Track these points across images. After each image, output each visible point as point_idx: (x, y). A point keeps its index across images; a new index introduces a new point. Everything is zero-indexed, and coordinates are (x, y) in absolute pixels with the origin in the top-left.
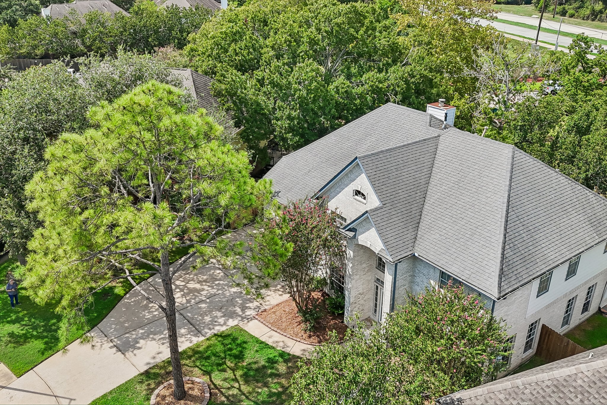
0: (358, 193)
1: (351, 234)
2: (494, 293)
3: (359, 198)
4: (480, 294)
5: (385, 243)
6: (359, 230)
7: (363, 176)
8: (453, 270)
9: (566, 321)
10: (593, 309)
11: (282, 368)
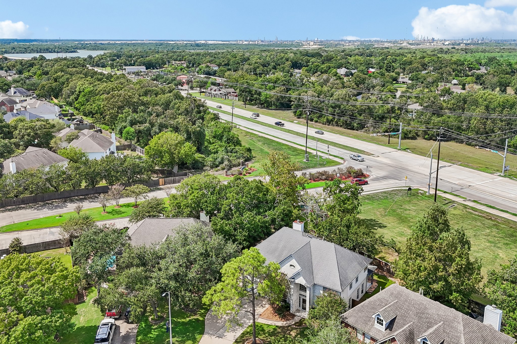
0: (291, 265)
1: (293, 280)
2: (341, 290)
3: (292, 267)
4: (336, 291)
5: (306, 281)
6: (295, 278)
7: (294, 260)
8: (327, 286)
9: (358, 298)
10: (364, 292)
11: (279, 330)
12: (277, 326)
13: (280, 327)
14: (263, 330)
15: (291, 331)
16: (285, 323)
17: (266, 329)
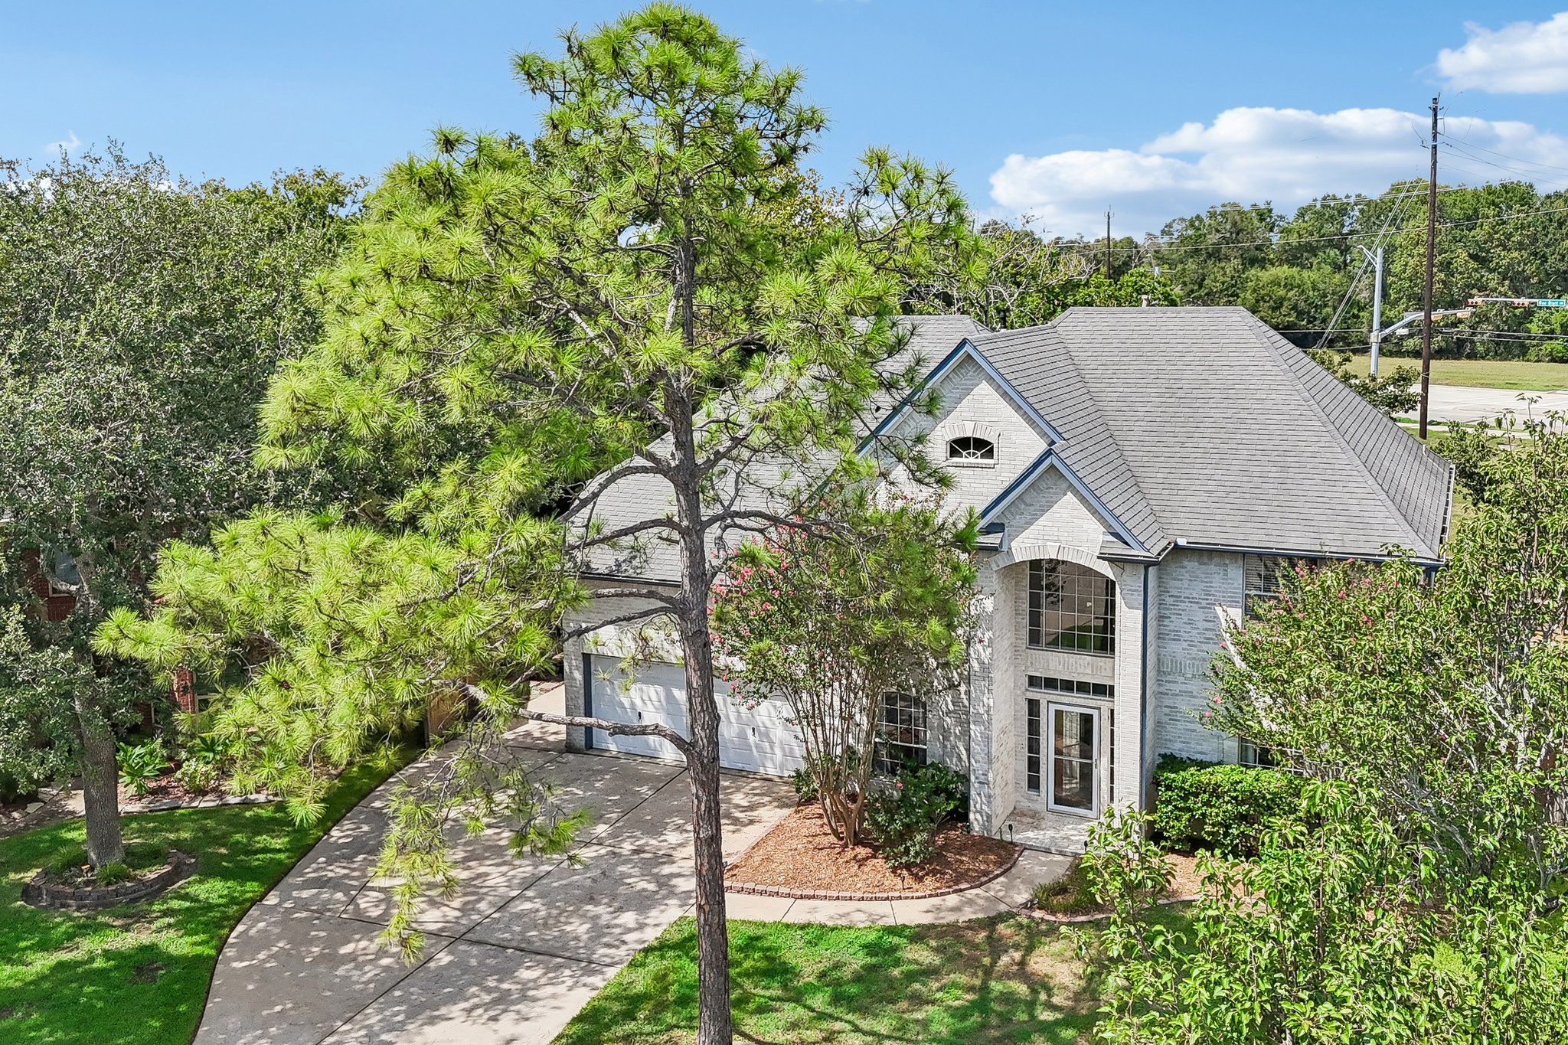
0: (959, 446)
1: (993, 540)
6: (1011, 525)
7: (982, 389)
11: (923, 955)
12: (891, 930)
13: (919, 935)
14: (776, 970)
15: (1030, 949)
16: (953, 900)
17: (808, 964)
